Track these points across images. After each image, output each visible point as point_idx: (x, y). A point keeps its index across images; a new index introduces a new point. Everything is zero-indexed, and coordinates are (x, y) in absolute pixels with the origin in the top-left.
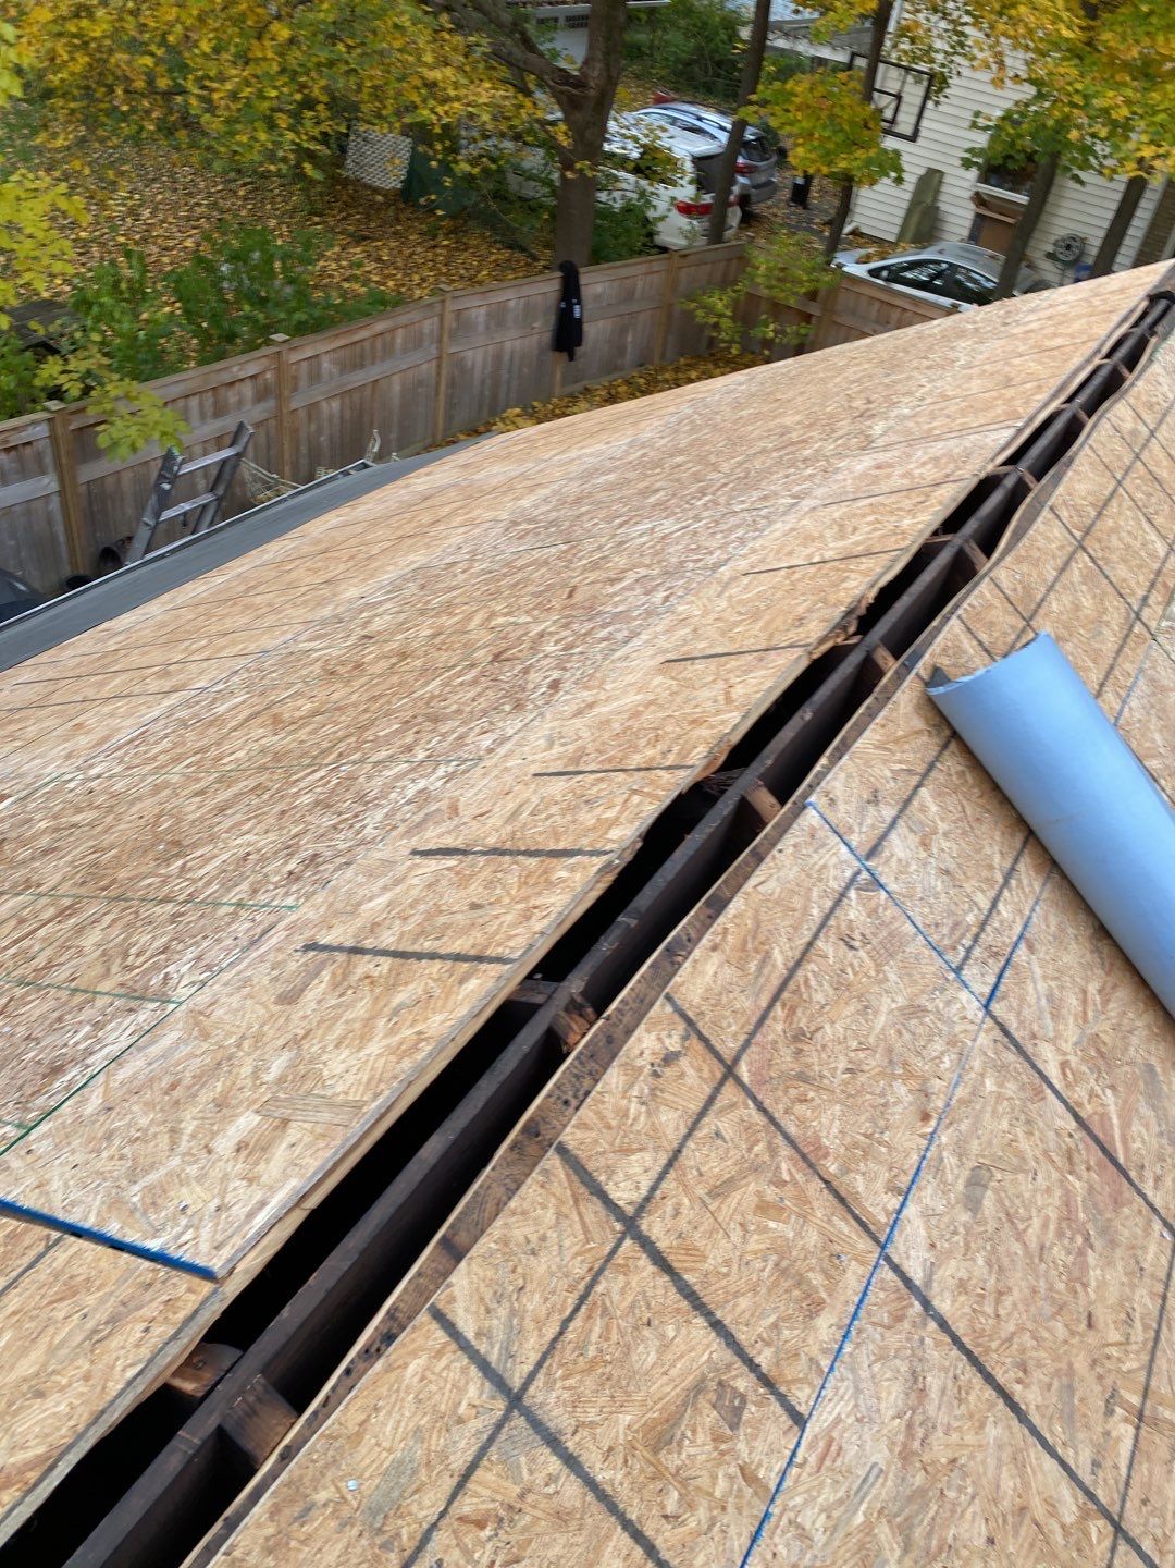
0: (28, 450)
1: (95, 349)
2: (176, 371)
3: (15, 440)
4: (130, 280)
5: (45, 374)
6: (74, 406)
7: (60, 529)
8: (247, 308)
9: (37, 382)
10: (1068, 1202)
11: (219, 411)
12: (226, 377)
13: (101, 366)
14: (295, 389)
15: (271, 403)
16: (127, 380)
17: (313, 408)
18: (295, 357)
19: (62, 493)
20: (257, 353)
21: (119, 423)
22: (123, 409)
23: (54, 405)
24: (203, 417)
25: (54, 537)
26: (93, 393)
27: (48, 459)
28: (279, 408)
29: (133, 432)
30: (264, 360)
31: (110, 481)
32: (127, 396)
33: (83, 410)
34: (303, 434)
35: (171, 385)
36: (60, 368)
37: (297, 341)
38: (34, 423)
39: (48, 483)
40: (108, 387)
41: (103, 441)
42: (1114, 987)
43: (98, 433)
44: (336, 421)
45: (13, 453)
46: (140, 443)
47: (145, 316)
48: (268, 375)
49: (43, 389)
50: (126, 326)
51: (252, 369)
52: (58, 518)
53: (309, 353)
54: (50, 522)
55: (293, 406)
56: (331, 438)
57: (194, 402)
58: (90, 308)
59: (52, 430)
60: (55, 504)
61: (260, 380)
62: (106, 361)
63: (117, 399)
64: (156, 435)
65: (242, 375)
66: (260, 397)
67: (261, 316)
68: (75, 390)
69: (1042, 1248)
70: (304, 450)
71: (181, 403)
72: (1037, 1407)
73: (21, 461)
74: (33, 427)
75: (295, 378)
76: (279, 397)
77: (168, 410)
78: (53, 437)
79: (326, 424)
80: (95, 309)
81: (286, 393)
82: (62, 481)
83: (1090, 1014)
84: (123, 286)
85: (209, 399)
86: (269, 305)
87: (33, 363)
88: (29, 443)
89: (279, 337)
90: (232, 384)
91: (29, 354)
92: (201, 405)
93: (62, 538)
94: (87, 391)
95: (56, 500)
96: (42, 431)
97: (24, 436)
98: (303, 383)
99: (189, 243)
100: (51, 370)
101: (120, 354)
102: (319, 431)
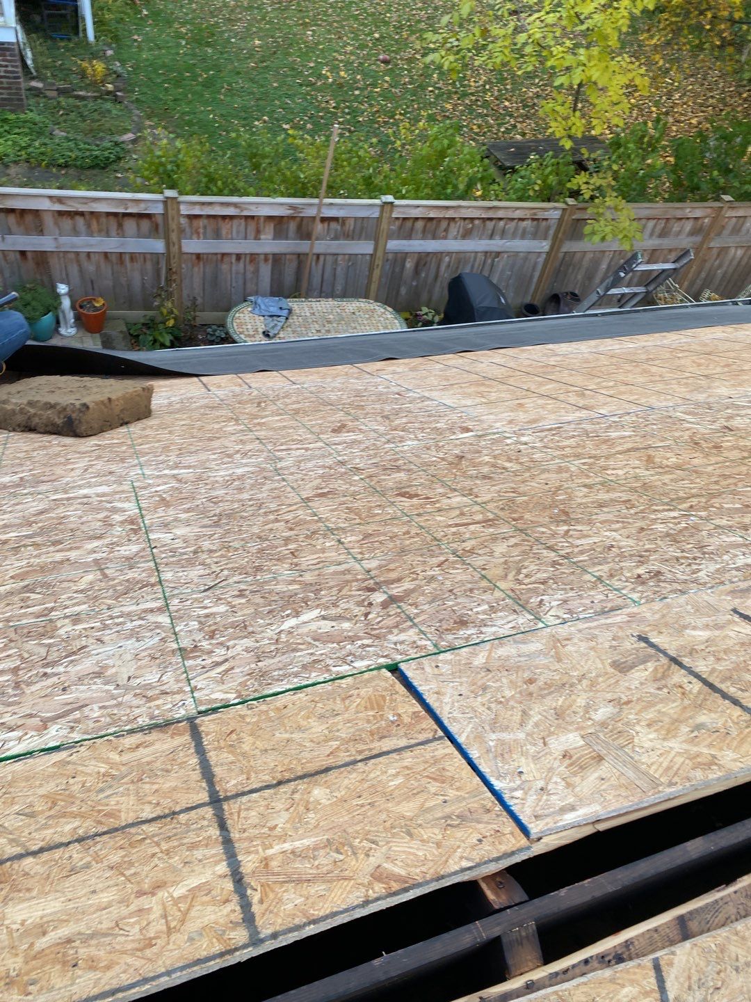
0: (544, 223)
1: (609, 174)
2: (650, 201)
3: (540, 215)
4: (652, 137)
5: (575, 181)
6: (582, 205)
7: (537, 274)
8: (716, 173)
9: (569, 185)
11: (663, 234)
12: (679, 214)
13: (609, 185)
14: (719, 234)
15: (698, 239)
16: (620, 198)
17: (723, 250)
18: (730, 213)
19: (548, 254)
20: (706, 204)
21: (602, 223)
22: (609, 215)
23: (571, 201)
24: (651, 235)
25: (532, 277)
26: (596, 201)
27: (551, 232)
28: (702, 243)
29: (608, 229)
30: (709, 210)
31: (578, 256)
32: (616, 208)
33: (585, 209)
34: (708, 265)
35: (644, 209)
36: (585, 180)
37: (737, 204)
38: (555, 208)
39: (545, 246)
40: (607, 199)
41: (587, 229)
43: (587, 224)
44: (735, 263)
45: (535, 222)
46: (609, 237)
47: (649, 161)
48: (706, 220)
49: (569, 189)
50: (635, 165)
51: (698, 214)
52: (539, 267)
53: (741, 213)
54: (534, 269)
55: (712, 245)
56: (726, 272)
57: (651, 224)
58: (619, 148)
59: (562, 216)
60: (541, 260)
61: (700, 222)
62: (613, 183)
63: (609, 208)
64: (620, 236)
65: (690, 215)
66: (693, 233)
67: (722, 181)
68: (587, 196)
70: (703, 275)
71: (644, 221)
73: (537, 228)
74: (553, 211)
75: (723, 227)
76: (706, 237)
77: (635, 224)
78: (561, 220)
79: (727, 263)
80: (622, 150)
81: (712, 235)
82: (552, 248)
84: (646, 140)
85: (662, 223)
86: (732, 175)
87: (572, 173)
88: (547, 219)
89: (727, 198)
90: (681, 219)
91: (572, 167)
92: (655, 226)
93: (535, 280)
94: (592, 198)
95: (544, 256)
96: (556, 214)
97: (546, 215)
98: (726, 232)
99: (694, 121)
100: (580, 180)
101: (622, 181)
102: (720, 266)
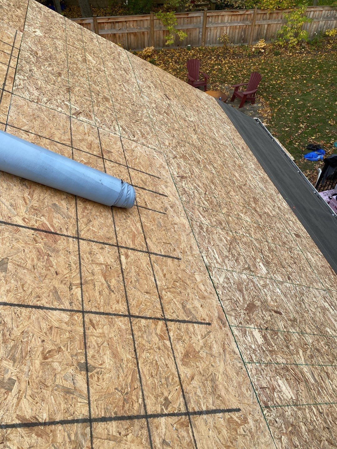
10: (38, 250)
42: (34, 191)
69: (34, 266)
72: (46, 303)
83: (28, 202)
